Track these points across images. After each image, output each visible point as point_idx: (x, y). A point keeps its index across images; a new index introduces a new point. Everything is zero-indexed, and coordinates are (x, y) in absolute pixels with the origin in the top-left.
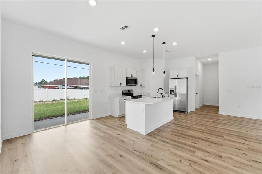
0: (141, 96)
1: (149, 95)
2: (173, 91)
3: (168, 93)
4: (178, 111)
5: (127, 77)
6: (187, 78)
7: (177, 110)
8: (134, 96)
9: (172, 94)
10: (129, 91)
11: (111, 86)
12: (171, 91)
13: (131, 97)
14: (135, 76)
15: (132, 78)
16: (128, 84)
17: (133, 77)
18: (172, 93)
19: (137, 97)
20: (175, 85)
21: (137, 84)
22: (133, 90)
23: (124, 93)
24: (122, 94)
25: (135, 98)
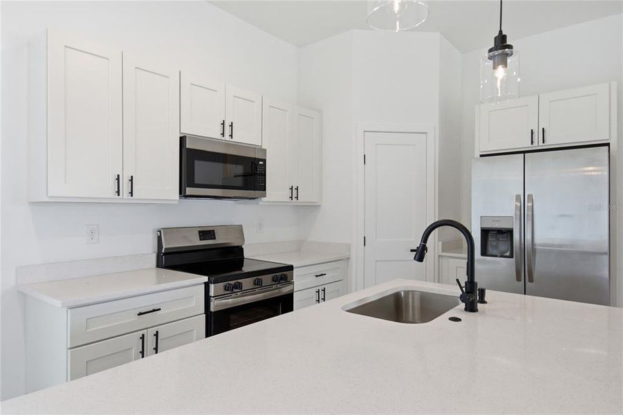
0: (291, 268)
1: (348, 259)
2: (506, 233)
5: (182, 140)
8: (246, 268)
10: (206, 234)
11: (32, 203)
12: (485, 233)
13: (207, 285)
14: (246, 136)
15: (228, 145)
16: (189, 191)
17: (236, 139)
19: (258, 283)
20: (518, 197)
21: (264, 189)
22: (241, 226)
23: (165, 254)
24: (154, 256)
25: (239, 286)
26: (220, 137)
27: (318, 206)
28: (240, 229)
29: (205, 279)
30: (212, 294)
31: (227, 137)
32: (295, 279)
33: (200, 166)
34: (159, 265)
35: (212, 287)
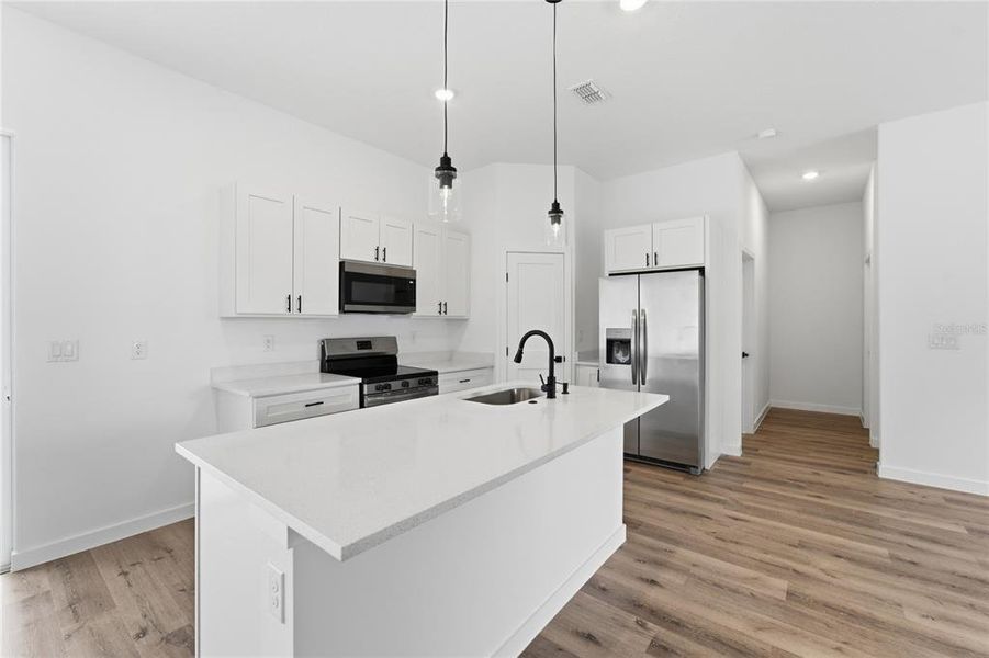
0: (436, 373)
1: (492, 367)
2: (625, 343)
3: (595, 356)
4: (651, 459)
5: (342, 264)
6: (702, 270)
7: (641, 454)
9: (619, 363)
10: (364, 344)
11: (223, 318)
12: (610, 343)
13: (361, 385)
15: (381, 267)
17: (388, 262)
18: (619, 356)
19: (405, 385)
20: (635, 311)
21: (414, 305)
22: (395, 338)
23: (328, 361)
24: (319, 363)
25: (388, 387)
26: (374, 260)
27: (466, 320)
28: (393, 341)
29: (360, 380)
30: (365, 392)
31: (381, 261)
32: (439, 384)
33: (356, 286)
34: (322, 370)
35: (365, 386)
